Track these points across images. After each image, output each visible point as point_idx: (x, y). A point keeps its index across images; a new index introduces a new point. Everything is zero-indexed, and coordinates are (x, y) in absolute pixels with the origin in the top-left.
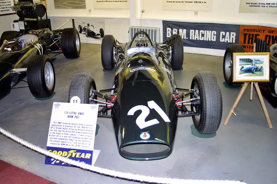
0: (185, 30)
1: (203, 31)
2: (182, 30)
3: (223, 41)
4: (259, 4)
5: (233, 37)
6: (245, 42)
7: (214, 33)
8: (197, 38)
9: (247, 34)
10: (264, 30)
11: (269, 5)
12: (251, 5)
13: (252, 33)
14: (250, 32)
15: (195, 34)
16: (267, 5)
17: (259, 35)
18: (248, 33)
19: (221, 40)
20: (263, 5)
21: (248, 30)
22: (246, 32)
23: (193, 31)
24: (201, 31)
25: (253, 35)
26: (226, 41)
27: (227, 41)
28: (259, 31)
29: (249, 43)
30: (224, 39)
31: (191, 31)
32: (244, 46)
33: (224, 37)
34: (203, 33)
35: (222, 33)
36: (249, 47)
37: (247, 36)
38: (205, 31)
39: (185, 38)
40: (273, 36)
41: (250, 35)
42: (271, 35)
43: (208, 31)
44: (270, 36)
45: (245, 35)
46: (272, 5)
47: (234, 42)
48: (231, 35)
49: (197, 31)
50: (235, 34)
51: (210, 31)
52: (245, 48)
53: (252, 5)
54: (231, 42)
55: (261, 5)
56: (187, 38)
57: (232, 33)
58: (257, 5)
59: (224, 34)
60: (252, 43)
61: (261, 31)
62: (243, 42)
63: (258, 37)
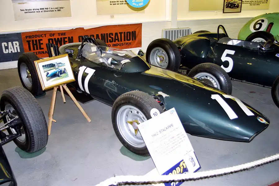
3: (7, 52)
4: (33, 10)
5: (17, 46)
6: (30, 50)
10: (45, 35)
11: (43, 10)
12: (25, 11)
13: (34, 39)
14: (32, 39)
16: (42, 10)
17: (42, 40)
18: (31, 39)
19: (5, 52)
20: (38, 11)
21: (30, 37)
22: (28, 39)
25: (36, 41)
26: (10, 52)
27: (12, 51)
29: (34, 49)
30: (7, 50)
33: (7, 48)
35: (3, 44)
37: (31, 42)
40: (55, 39)
41: (33, 41)
42: (53, 37)
44: (52, 39)
45: (29, 42)
46: (46, 10)
47: (19, 51)
48: (14, 44)
50: (17, 43)
53: (27, 11)
54: (16, 51)
55: (36, 11)
57: (14, 43)
58: (31, 11)
59: (6, 45)
60: (37, 49)
61: (42, 36)
62: (28, 49)
63: (41, 42)
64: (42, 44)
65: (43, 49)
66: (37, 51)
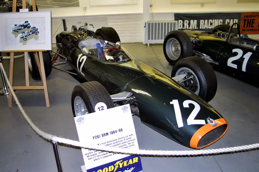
0: (196, 21)
1: (211, 20)
2: (193, 21)
6: (244, 27)
7: (221, 21)
8: (206, 27)
9: (246, 20)
10: (258, 16)
14: (248, 18)
15: (204, 24)
17: (255, 20)
21: (247, 16)
22: (246, 18)
23: (203, 21)
24: (210, 21)
25: (250, 20)
28: (255, 16)
29: (247, 27)
31: (201, 21)
32: (244, 29)
34: (211, 22)
35: (227, 20)
36: (247, 30)
37: (247, 21)
38: (214, 20)
39: (195, 28)
41: (248, 20)
43: (216, 20)
45: (245, 20)
47: (236, 27)
48: (234, 22)
49: (206, 21)
50: (237, 20)
51: (218, 20)
52: (245, 31)
56: (197, 28)
57: (235, 20)
59: (229, 22)
60: (249, 27)
61: (256, 16)
62: (243, 26)
63: (254, 21)
64: (254, 23)
65: (253, 27)
66: (249, 28)
